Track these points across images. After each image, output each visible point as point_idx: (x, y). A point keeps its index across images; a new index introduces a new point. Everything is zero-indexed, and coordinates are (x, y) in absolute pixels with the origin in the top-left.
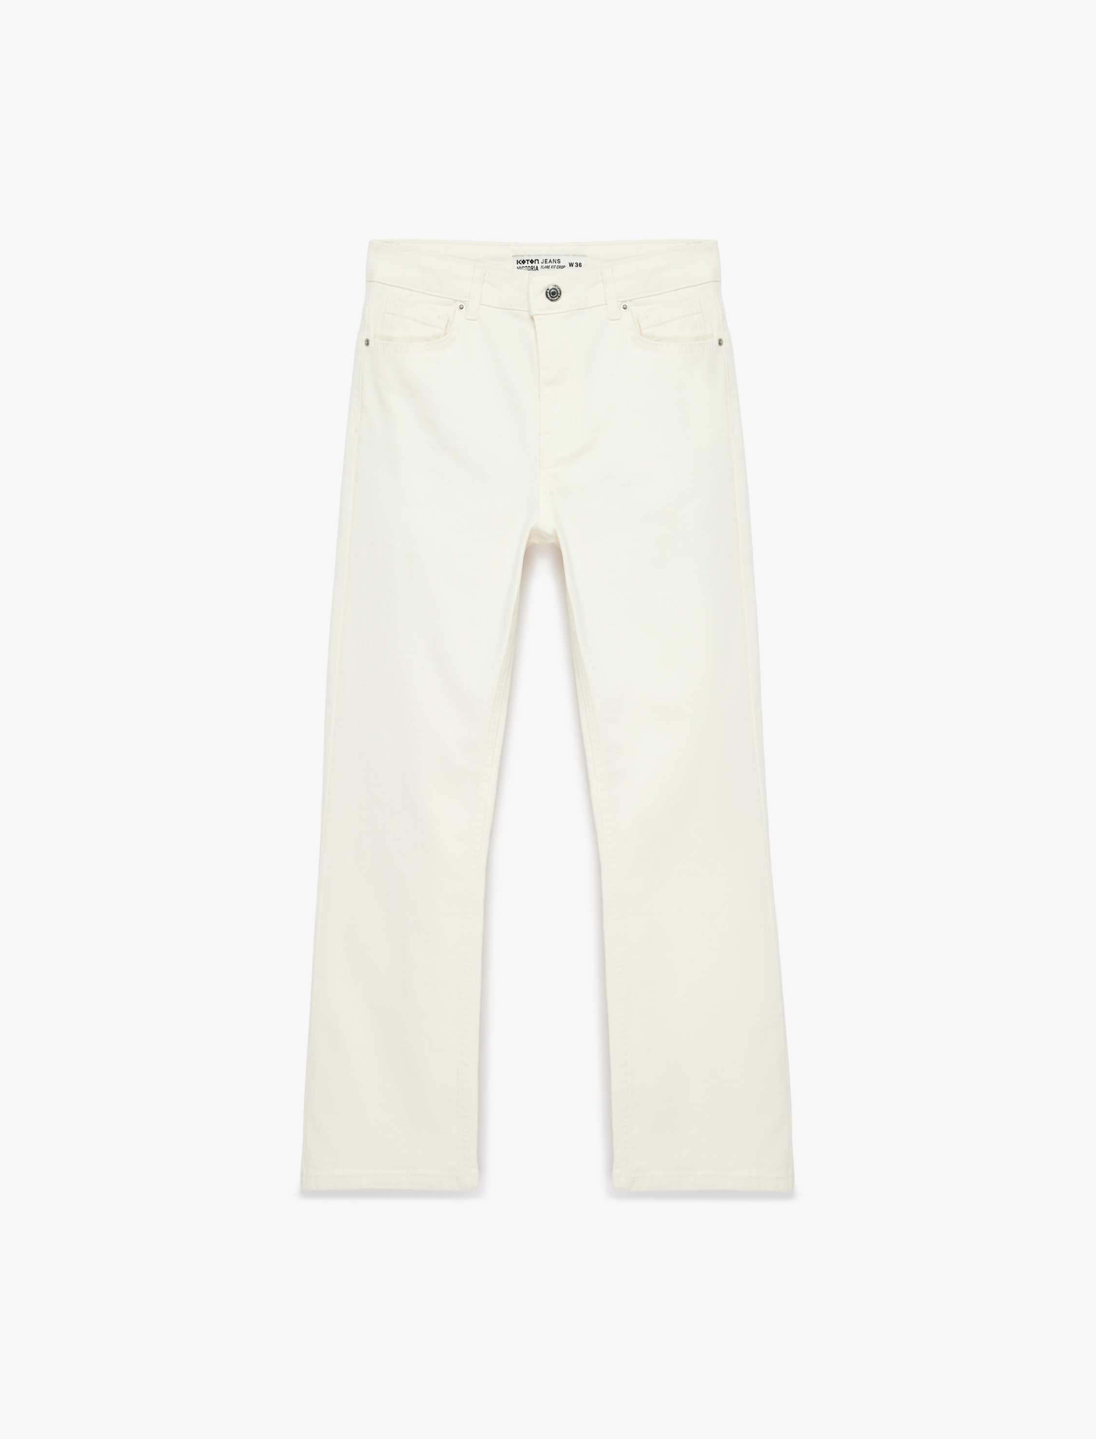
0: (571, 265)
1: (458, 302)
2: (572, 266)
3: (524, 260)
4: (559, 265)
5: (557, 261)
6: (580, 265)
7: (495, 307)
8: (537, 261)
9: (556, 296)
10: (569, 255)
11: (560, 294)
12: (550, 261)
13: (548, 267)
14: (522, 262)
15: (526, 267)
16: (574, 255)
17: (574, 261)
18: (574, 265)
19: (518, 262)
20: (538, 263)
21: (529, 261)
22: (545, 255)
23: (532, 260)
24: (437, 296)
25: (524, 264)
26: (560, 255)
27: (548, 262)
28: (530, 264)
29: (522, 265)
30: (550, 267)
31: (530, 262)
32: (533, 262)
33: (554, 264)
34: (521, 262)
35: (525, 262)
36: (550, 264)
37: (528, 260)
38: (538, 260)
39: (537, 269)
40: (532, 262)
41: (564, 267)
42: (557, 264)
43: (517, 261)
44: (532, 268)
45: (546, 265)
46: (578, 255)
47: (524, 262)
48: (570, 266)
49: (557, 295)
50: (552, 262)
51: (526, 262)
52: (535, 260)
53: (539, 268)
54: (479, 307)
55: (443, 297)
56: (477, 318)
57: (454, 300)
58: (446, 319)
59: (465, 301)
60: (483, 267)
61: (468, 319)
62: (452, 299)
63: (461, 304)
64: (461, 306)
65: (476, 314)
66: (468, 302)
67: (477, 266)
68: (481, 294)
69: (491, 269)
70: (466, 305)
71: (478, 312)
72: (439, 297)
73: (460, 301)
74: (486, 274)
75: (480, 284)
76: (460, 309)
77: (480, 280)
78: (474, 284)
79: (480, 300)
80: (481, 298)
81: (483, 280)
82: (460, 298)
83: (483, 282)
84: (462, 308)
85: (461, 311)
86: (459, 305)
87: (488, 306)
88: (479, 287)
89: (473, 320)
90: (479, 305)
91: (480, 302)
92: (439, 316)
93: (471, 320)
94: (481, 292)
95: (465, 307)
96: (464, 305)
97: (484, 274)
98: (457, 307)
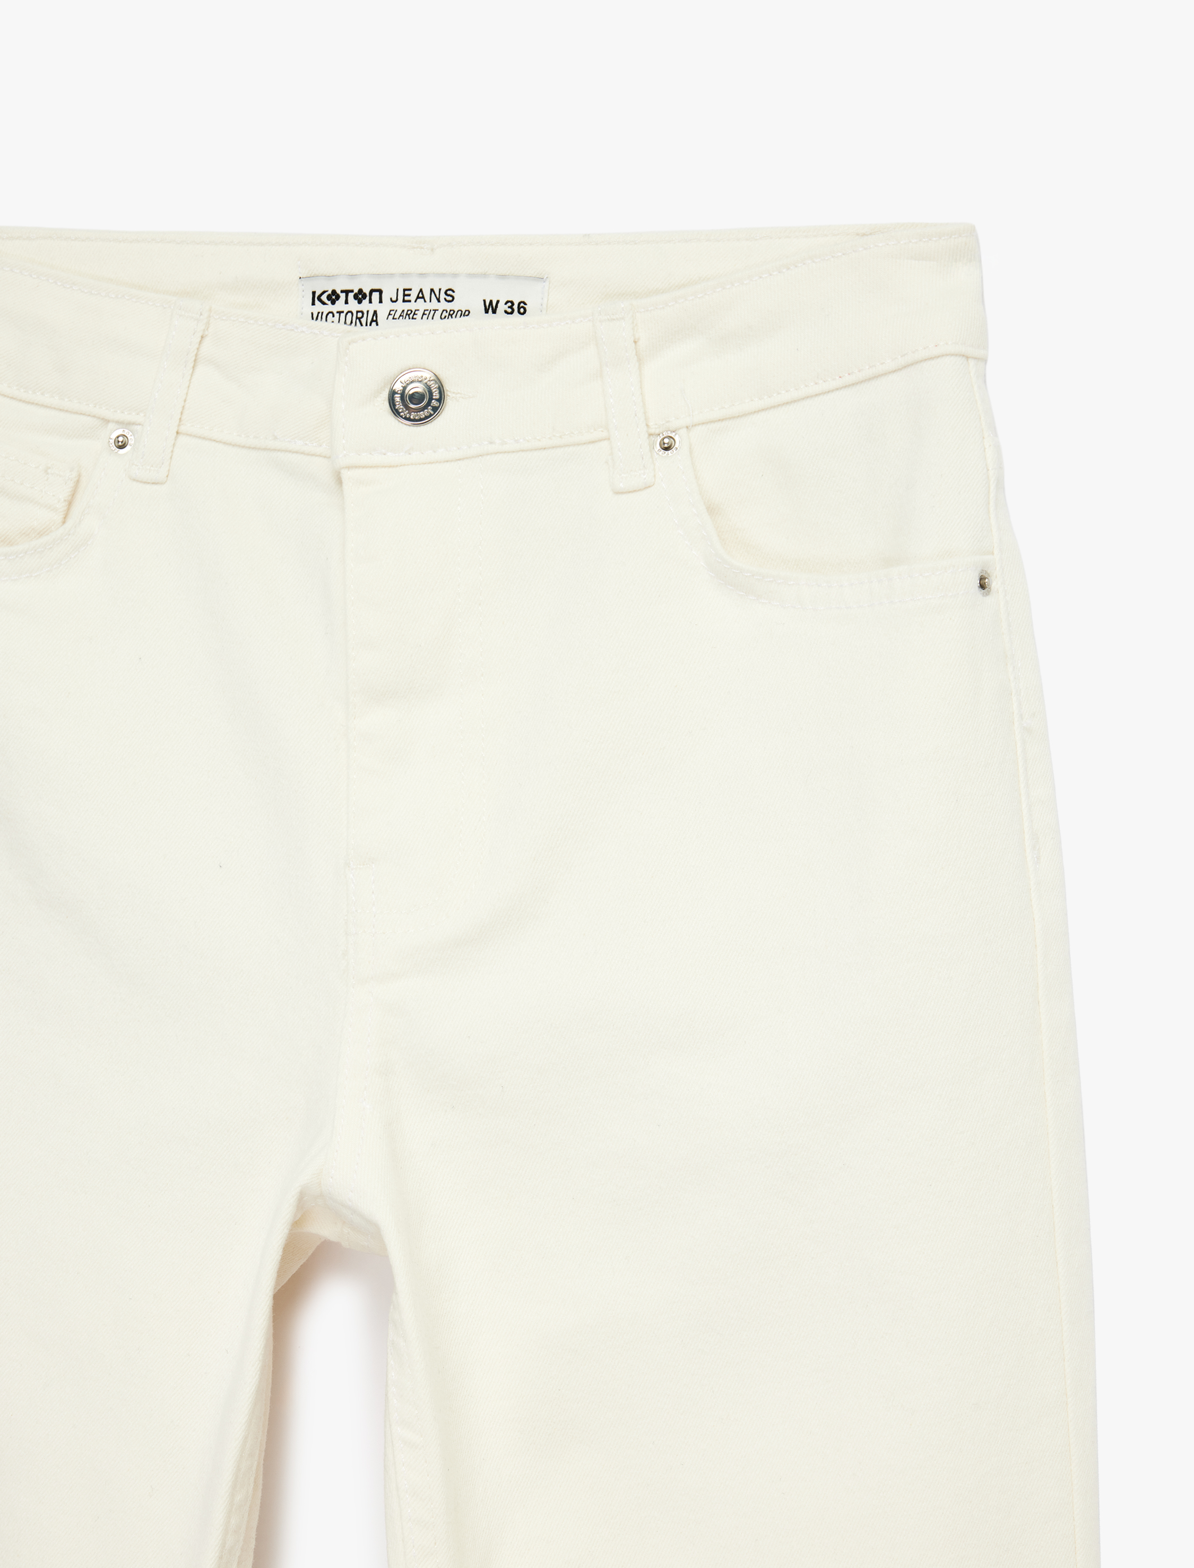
0: (490, 308)
1: (111, 426)
2: (494, 312)
3: (334, 292)
4: (449, 306)
5: (443, 296)
6: (522, 309)
7: (225, 443)
8: (376, 296)
9: (425, 407)
10: (485, 275)
11: (440, 400)
12: (421, 296)
13: (411, 315)
14: (329, 298)
15: (340, 313)
16: (503, 277)
17: (501, 295)
18: (502, 307)
19: (316, 298)
20: (381, 302)
21: (351, 295)
22: (404, 275)
23: (360, 291)
24: (49, 406)
25: (333, 303)
26: (455, 275)
27: (413, 297)
28: (353, 305)
29: (329, 307)
30: (420, 314)
31: (356, 297)
32: (364, 296)
33: (434, 304)
34: (324, 298)
35: (338, 297)
36: (421, 305)
37: (347, 292)
38: (380, 292)
39: (375, 320)
40: (360, 296)
41: (466, 313)
42: (443, 305)
43: (314, 293)
44: (359, 318)
45: (407, 306)
46: (518, 277)
47: (333, 297)
48: (487, 312)
49: (429, 404)
50: (427, 298)
51: (343, 296)
52: (372, 291)
53: (382, 317)
54: (175, 440)
55: (67, 411)
56: (167, 476)
57: (103, 419)
58: (71, 480)
59: (134, 424)
60: (201, 315)
61: (138, 481)
62: (94, 416)
63: (120, 432)
64: (121, 439)
65: (163, 464)
66: (141, 426)
67: (180, 309)
68: (185, 401)
69: (223, 320)
70: (134, 436)
71: (171, 458)
72: (55, 408)
73: (118, 422)
74: (206, 335)
75: (185, 367)
76: (118, 449)
77: (187, 355)
78: (166, 367)
79: (180, 419)
80: (182, 413)
81: (196, 355)
82: (119, 411)
83: (195, 361)
84: (123, 443)
85: (119, 452)
86: (114, 436)
87: (204, 438)
88: (183, 378)
89: (153, 483)
90: (175, 434)
91: (179, 425)
92: (50, 468)
93: (149, 483)
94: (187, 394)
95: (133, 442)
96: (130, 435)
97: (202, 337)
98: (108, 441)
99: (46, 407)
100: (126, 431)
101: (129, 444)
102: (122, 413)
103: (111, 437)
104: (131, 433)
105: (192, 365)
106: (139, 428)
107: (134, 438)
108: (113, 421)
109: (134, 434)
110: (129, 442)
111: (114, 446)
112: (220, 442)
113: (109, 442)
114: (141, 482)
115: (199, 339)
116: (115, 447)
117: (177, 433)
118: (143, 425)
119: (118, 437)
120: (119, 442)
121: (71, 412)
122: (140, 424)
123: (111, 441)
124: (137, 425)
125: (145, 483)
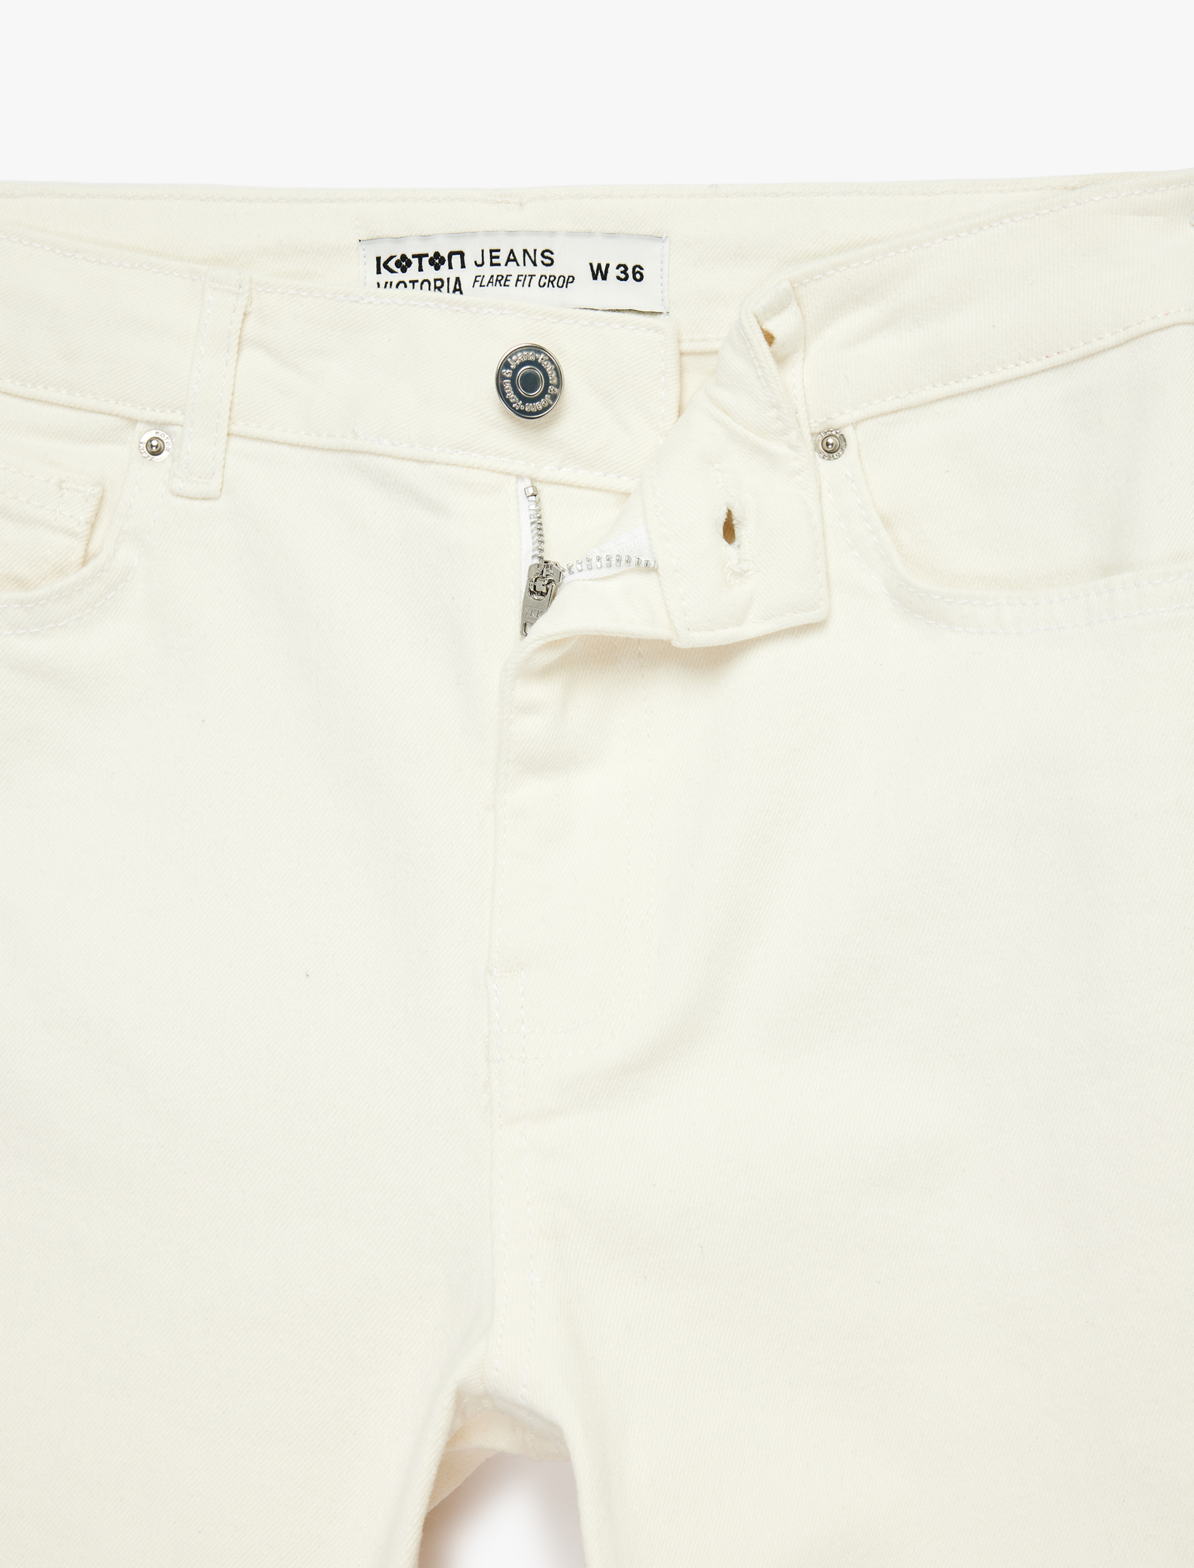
0: (599, 273)
1: (140, 427)
2: (604, 278)
3: (404, 257)
4: (548, 271)
5: (539, 258)
6: (638, 274)
7: (290, 445)
8: (456, 259)
9: (541, 396)
10: (589, 234)
11: (559, 385)
12: (512, 258)
13: (502, 281)
14: (398, 264)
15: (413, 282)
16: (611, 235)
17: (611, 257)
18: (613, 273)
19: (381, 265)
20: (463, 266)
21: (425, 261)
22: (488, 233)
23: (437, 255)
24: (57, 405)
25: (404, 270)
26: (552, 233)
27: (503, 260)
28: (429, 272)
29: (399, 276)
30: (513, 280)
31: (431, 262)
32: (442, 261)
33: (529, 269)
34: (392, 264)
35: (409, 263)
36: (512, 269)
37: (420, 257)
38: (462, 254)
39: (458, 289)
40: (437, 261)
41: (569, 281)
42: (540, 270)
43: (378, 259)
44: (439, 285)
45: (496, 271)
46: (630, 236)
47: (404, 263)
48: (595, 277)
49: (545, 391)
50: (520, 260)
51: (415, 262)
52: (451, 254)
53: (466, 284)
54: (227, 444)
55: (80, 409)
56: (221, 489)
57: (128, 419)
58: (94, 497)
59: (170, 424)
60: (240, 287)
61: (182, 496)
62: (117, 415)
63: (152, 434)
64: (154, 443)
65: (214, 474)
66: (179, 427)
67: (213, 281)
68: (233, 394)
69: (269, 292)
70: (171, 440)
71: (224, 466)
72: (63, 405)
73: (148, 422)
74: (250, 312)
75: (228, 352)
76: (152, 456)
77: (229, 337)
78: (203, 353)
79: (230, 416)
80: (231, 410)
81: (240, 337)
82: (148, 409)
83: (239, 343)
84: (158, 449)
85: (153, 459)
86: (145, 439)
87: (263, 440)
88: (226, 365)
89: (203, 499)
90: (226, 436)
91: (229, 425)
92: (64, 481)
93: (197, 499)
94: (234, 385)
95: (170, 447)
96: (165, 438)
97: (245, 314)
98: (138, 446)
99: (52, 403)
100: (161, 433)
101: (165, 449)
102: (153, 410)
103: (142, 441)
104: (166, 436)
105: (236, 349)
106: (177, 429)
107: (172, 441)
108: (142, 421)
109: (170, 437)
110: (166, 446)
111: (147, 452)
112: (284, 443)
113: (140, 447)
114: (187, 497)
115: (242, 317)
116: (148, 454)
117: (228, 434)
118: (182, 426)
119: (151, 440)
120: (152, 446)
121: (85, 410)
122: (177, 425)
123: (142, 445)
124: (173, 425)
125: (192, 498)
